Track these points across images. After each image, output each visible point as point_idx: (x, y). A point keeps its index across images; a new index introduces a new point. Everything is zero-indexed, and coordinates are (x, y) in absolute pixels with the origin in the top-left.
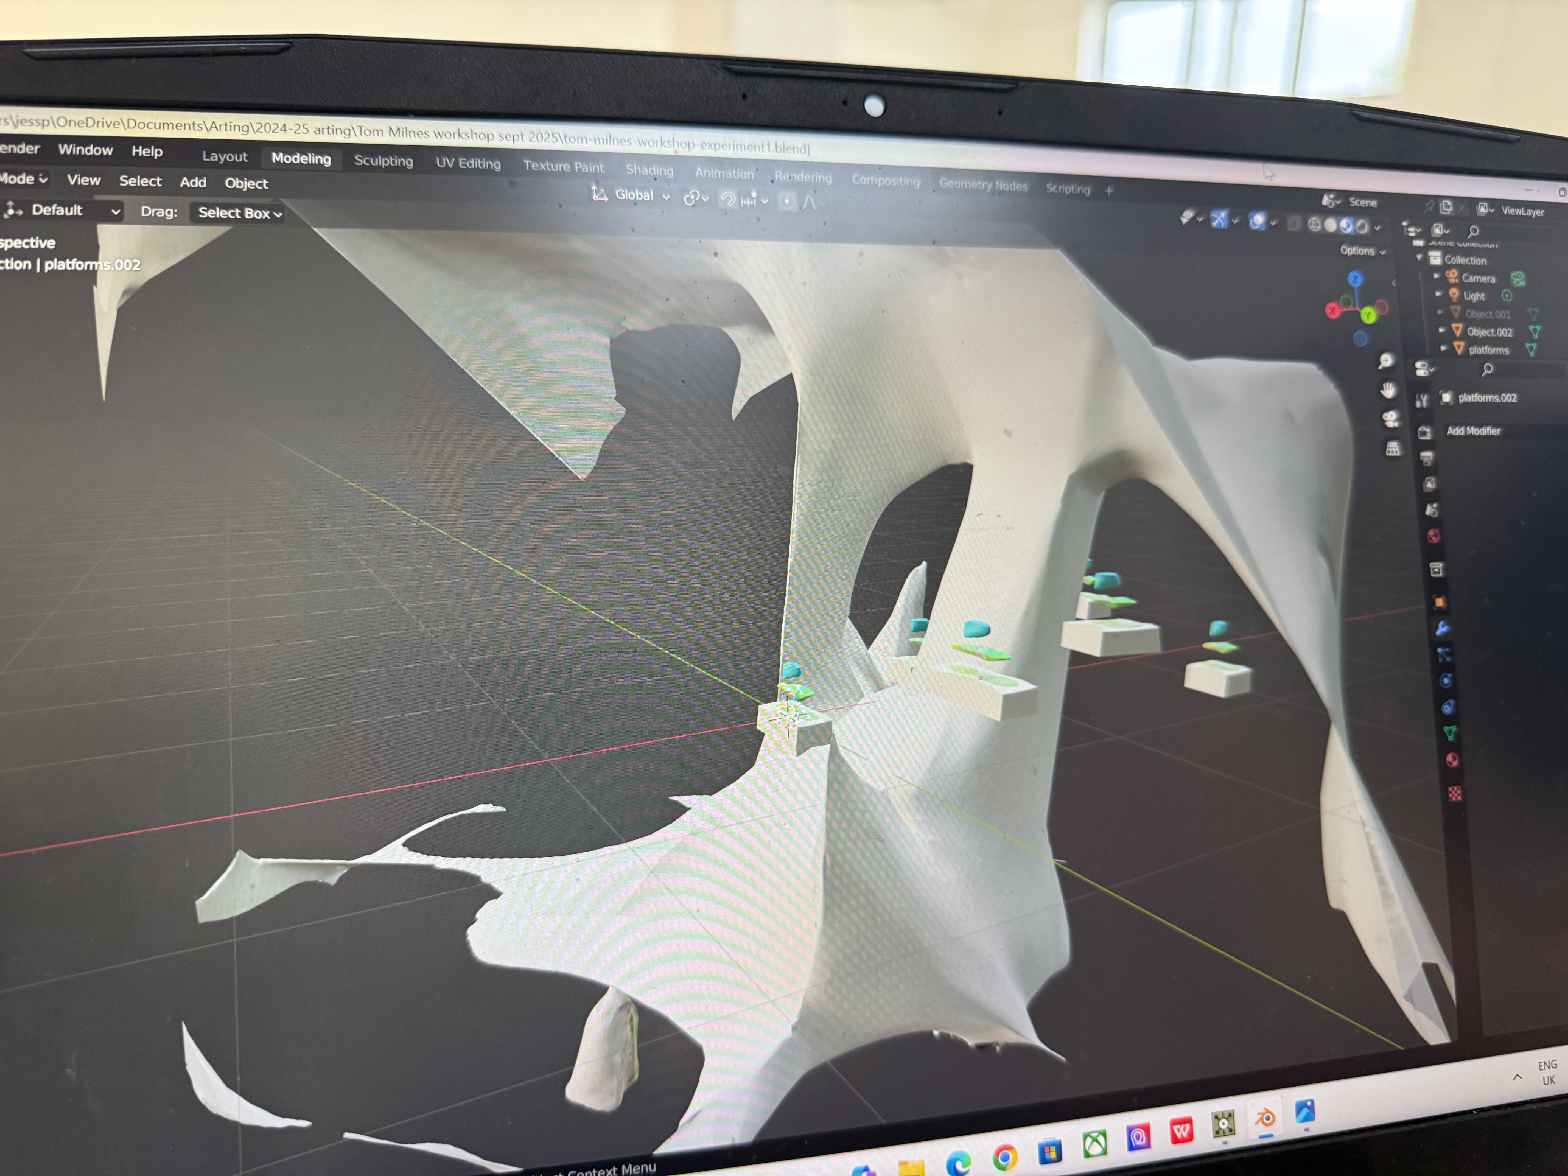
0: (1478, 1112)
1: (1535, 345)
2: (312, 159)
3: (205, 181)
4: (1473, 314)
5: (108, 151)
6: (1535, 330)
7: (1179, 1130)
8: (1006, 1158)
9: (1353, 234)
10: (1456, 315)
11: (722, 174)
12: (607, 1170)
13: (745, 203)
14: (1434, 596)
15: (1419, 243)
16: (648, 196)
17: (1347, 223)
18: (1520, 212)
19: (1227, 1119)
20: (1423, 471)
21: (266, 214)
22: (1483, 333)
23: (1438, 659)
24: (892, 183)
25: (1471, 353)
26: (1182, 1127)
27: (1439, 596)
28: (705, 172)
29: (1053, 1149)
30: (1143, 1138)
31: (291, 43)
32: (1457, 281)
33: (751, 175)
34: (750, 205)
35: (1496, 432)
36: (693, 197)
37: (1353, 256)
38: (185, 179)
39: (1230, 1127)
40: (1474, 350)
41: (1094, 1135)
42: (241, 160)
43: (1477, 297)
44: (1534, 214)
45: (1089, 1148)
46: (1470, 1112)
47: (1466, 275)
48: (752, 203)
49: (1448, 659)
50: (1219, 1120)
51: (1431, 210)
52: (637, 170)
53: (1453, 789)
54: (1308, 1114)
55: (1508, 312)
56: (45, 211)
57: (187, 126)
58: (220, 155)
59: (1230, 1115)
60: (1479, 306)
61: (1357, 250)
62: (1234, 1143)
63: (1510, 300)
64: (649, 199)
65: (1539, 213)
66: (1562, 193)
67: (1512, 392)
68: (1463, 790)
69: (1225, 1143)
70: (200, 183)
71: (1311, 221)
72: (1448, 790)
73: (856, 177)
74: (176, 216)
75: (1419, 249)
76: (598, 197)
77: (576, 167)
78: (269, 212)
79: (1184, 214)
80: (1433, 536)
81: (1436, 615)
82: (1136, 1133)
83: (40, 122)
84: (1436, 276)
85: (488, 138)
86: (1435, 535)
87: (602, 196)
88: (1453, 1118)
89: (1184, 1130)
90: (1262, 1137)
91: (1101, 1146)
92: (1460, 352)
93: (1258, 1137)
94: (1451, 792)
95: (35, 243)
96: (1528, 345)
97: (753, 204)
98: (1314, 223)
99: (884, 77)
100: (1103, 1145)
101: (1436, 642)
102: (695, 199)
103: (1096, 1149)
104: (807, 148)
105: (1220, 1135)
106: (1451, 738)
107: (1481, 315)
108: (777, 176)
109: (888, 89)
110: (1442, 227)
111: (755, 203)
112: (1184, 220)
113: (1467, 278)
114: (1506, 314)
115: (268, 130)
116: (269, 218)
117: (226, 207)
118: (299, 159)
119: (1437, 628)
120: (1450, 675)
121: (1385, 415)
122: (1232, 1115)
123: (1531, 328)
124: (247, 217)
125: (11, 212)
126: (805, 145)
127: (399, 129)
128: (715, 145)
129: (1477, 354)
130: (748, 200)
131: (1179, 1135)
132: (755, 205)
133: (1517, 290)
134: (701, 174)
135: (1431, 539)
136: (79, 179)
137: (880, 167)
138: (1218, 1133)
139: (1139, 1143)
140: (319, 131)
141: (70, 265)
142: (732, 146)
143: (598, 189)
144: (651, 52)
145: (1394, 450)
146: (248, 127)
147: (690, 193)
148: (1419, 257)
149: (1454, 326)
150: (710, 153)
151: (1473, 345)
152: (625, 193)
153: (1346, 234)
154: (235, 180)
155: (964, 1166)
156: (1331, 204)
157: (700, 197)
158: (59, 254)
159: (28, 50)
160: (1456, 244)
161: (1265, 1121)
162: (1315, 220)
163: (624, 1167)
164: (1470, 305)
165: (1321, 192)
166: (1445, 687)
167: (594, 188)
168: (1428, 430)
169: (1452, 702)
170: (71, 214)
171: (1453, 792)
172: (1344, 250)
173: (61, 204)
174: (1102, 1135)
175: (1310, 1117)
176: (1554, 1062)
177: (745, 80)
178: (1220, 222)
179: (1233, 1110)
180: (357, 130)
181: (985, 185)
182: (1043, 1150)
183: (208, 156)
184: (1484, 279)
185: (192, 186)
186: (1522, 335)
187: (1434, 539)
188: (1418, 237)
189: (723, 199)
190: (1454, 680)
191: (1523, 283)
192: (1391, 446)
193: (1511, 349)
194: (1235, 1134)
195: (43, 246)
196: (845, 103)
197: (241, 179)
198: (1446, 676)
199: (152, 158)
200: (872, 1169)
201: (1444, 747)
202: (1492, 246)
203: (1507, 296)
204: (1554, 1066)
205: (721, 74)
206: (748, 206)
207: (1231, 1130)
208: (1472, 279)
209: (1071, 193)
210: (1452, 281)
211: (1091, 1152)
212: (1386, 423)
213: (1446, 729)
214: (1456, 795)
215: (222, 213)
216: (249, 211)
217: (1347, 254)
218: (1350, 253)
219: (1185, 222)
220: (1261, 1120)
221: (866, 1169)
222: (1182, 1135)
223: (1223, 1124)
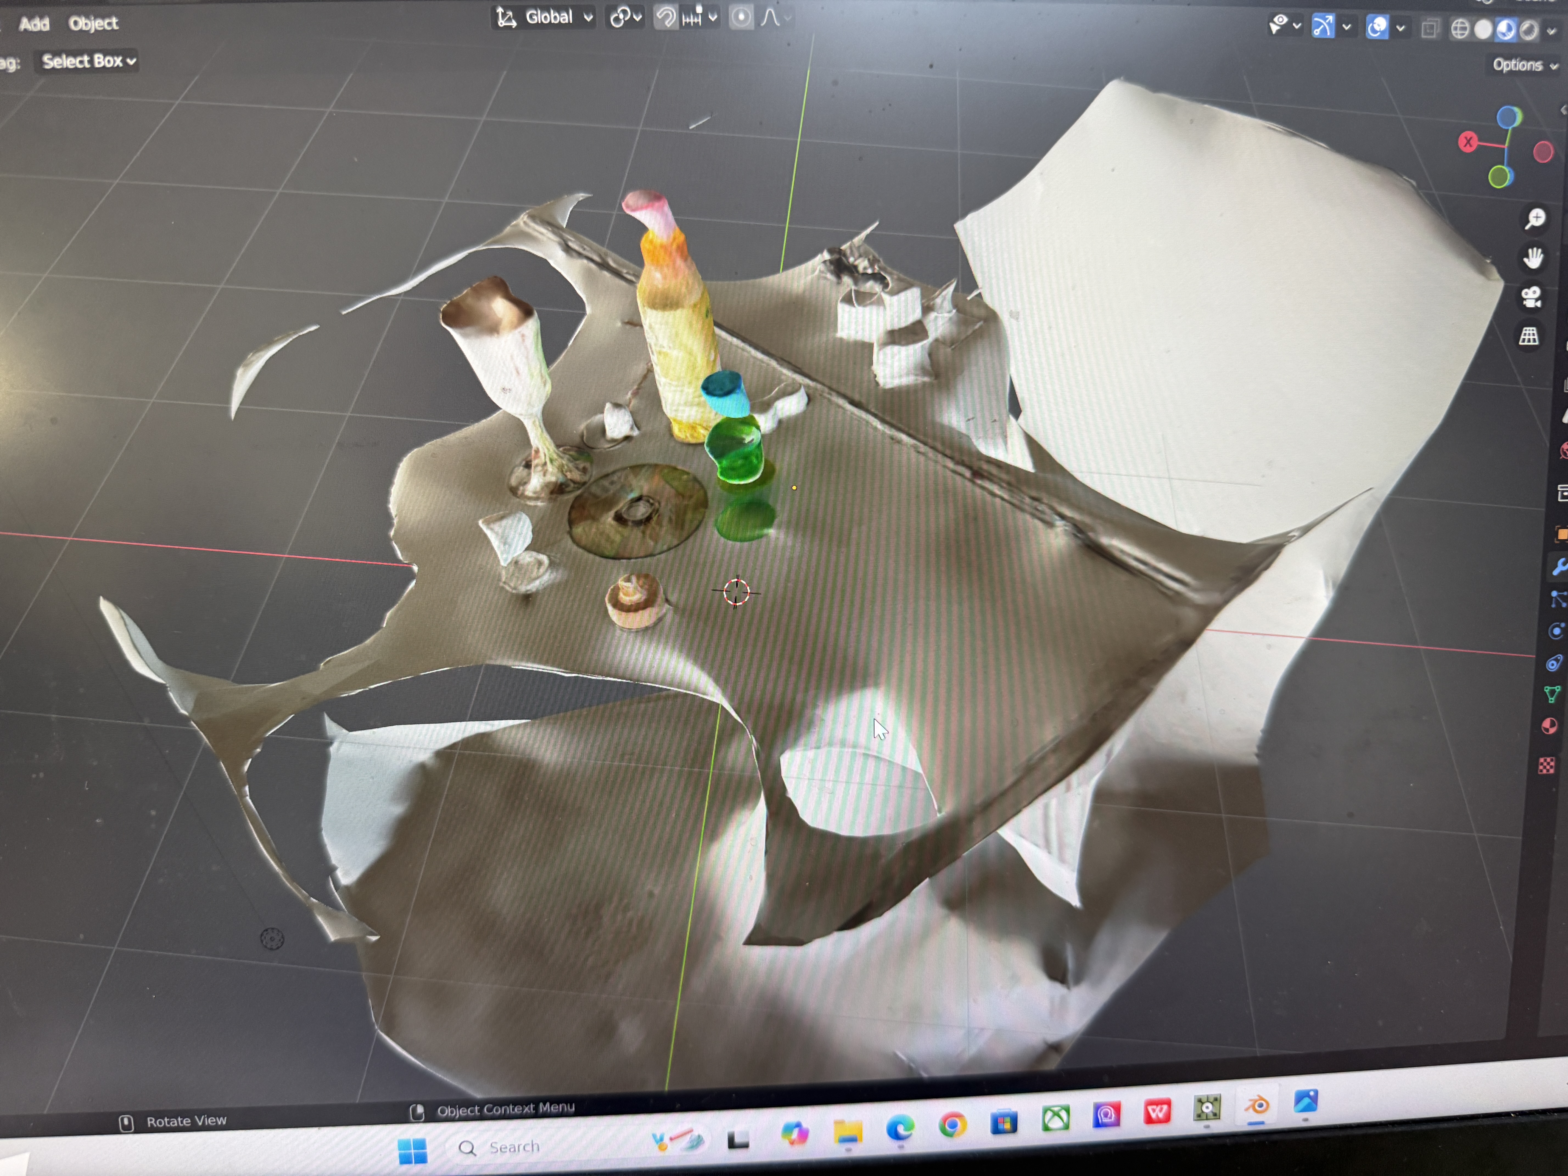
0: (1517, 1115)
3: (47, 22)
7: (1154, 1110)
8: (954, 1126)
9: (1515, 41)
13: (688, 20)
14: (1558, 527)
19: (1212, 1103)
21: (118, 61)
26: (1158, 1108)
29: (1008, 1120)
30: (1112, 1116)
34: (694, 23)
36: (621, 17)
37: (1511, 72)
38: (25, 20)
39: (1214, 1111)
41: (1056, 1109)
45: (1048, 1122)
46: (1507, 1114)
48: (696, 20)
50: (1203, 1103)
53: (1545, 761)
54: (1309, 1104)
59: (1216, 1100)
61: (1518, 63)
62: (1217, 1127)
68: (1557, 761)
69: (1207, 1127)
70: (42, 24)
71: (1457, 23)
72: (1538, 760)
74: (19, 68)
76: (505, 22)
78: (121, 59)
79: (1276, 19)
82: (1104, 1110)
87: (509, 20)
88: (1484, 1120)
89: (1161, 1110)
90: (1250, 1124)
91: (1063, 1121)
93: (1246, 1124)
94: (1541, 764)
97: (698, 22)
100: (1065, 1120)
101: (1548, 584)
102: (624, 18)
103: (1056, 1123)
105: (1202, 1118)
106: (1552, 700)
111: (700, 20)
112: (1274, 28)
116: (121, 65)
117: (74, 54)
119: (1556, 566)
122: (1219, 1099)
124: (97, 65)
130: (692, 17)
131: (1153, 1116)
132: (700, 24)
135: (1565, 454)
138: (1199, 1116)
139: (1106, 1120)
143: (505, 12)
147: (619, 11)
152: (537, 15)
153: (1505, 40)
154: (82, 21)
155: (907, 1129)
157: (632, 16)
161: (1257, 1108)
162: (1462, 23)
163: (541, 1105)
167: (500, 10)
171: (1545, 764)
172: (1499, 64)
174: (1066, 1111)
175: (1312, 1107)
178: (1324, 30)
179: (1220, 1094)
182: (996, 1120)
185: (34, 29)
189: (660, 17)
194: (1219, 1119)
197: (87, 17)
200: (805, 1125)
201: (1542, 709)
206: (692, 24)
207: (1215, 1115)
211: (1051, 1125)
212: (1525, 303)
213: (1547, 689)
214: (1548, 767)
215: (69, 62)
216: (99, 58)
217: (1502, 71)
218: (1506, 70)
219: (1274, 32)
220: (1253, 1106)
221: (798, 1125)
222: (1157, 1116)
223: (1207, 1107)
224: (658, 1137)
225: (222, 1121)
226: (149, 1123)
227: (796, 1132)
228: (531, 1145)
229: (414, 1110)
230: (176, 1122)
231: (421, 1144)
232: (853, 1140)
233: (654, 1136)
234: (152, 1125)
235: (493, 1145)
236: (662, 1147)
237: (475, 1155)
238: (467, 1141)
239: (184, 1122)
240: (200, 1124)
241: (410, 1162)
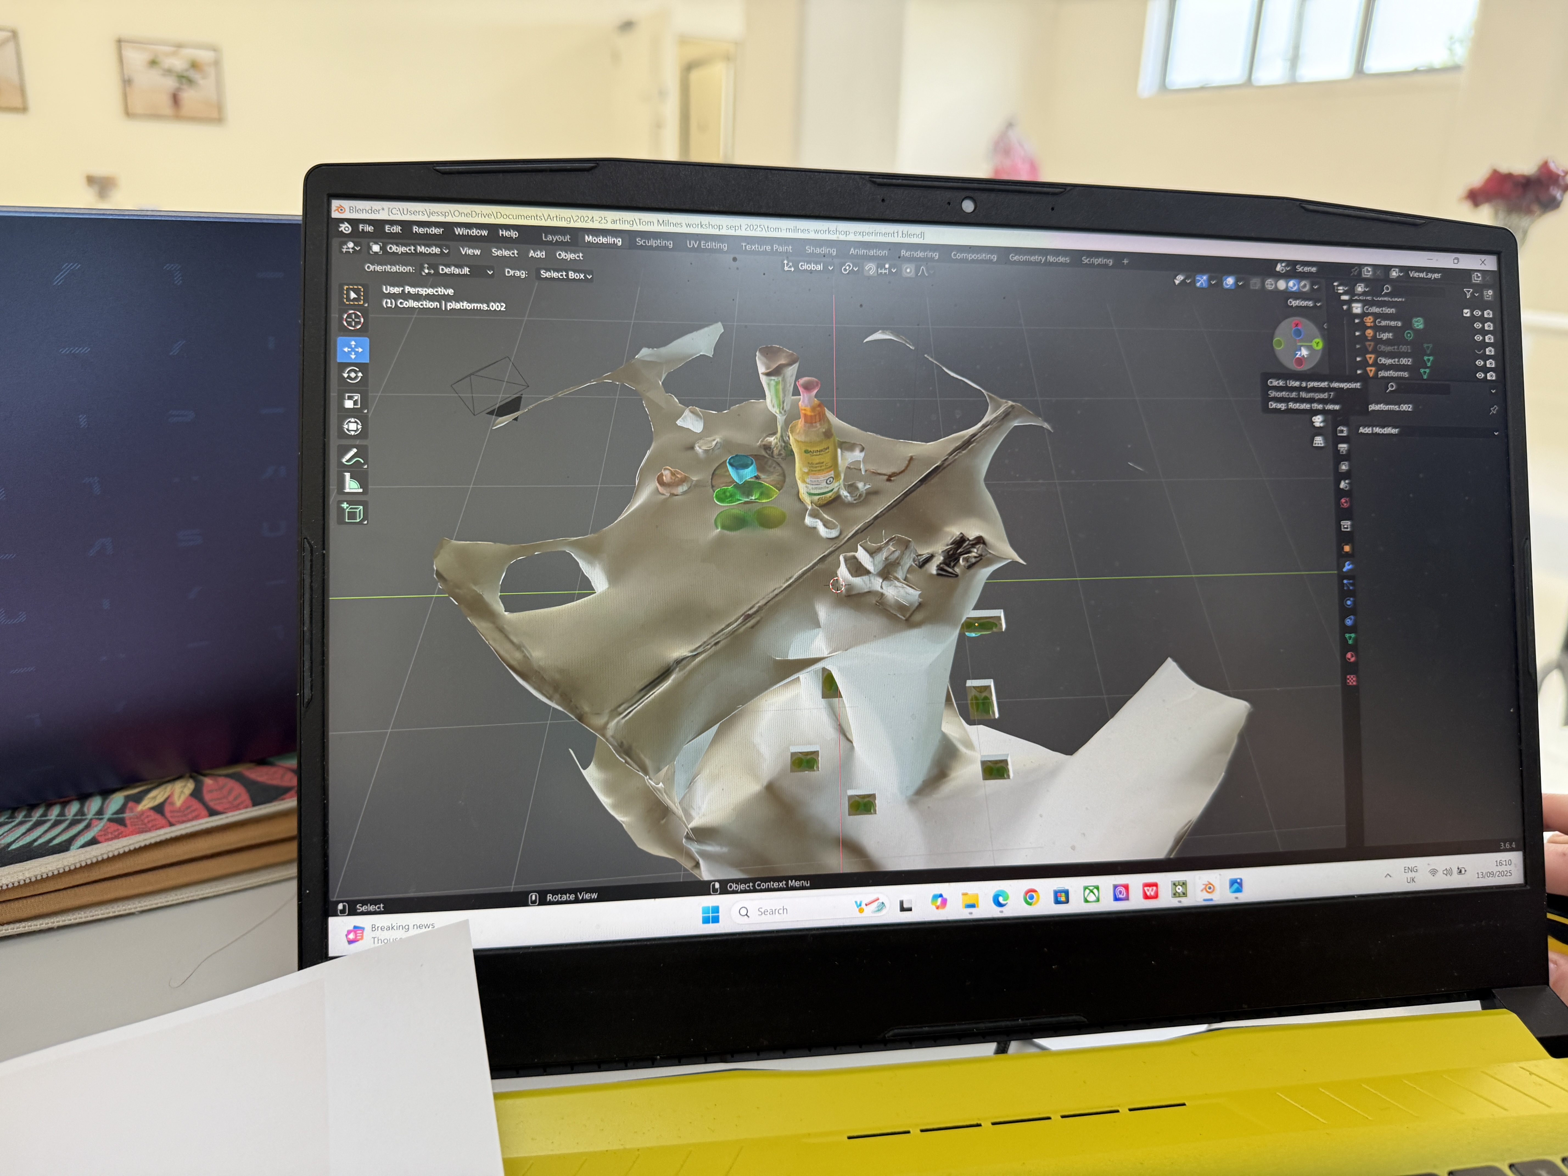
0: (1357, 896)
1: (1428, 371)
2: (610, 240)
3: (544, 253)
4: (1383, 348)
5: (485, 233)
6: (1429, 360)
7: (1148, 890)
8: (1032, 897)
9: (1297, 291)
10: (1370, 349)
11: (867, 252)
12: (780, 883)
13: (881, 271)
14: (1343, 544)
15: (1345, 298)
16: (819, 267)
17: (1294, 283)
18: (1422, 275)
19: (1181, 886)
20: (1339, 458)
22: (1389, 361)
23: (1344, 587)
24: (978, 258)
25: (1379, 376)
26: (1150, 889)
27: (1347, 545)
28: (856, 251)
29: (1063, 894)
30: (1123, 893)
31: (598, 164)
32: (1372, 324)
33: (885, 253)
35: (1395, 431)
36: (847, 268)
37: (1297, 306)
38: (532, 252)
39: (1183, 892)
40: (1382, 374)
41: (1091, 888)
42: (566, 240)
43: (1385, 336)
44: (1433, 277)
45: (1087, 896)
47: (1379, 320)
48: (885, 271)
49: (1351, 588)
50: (1176, 886)
51: (1356, 274)
52: (813, 250)
53: (1350, 677)
54: (1238, 888)
55: (1409, 347)
56: (447, 270)
57: (533, 217)
58: (553, 237)
59: (1184, 884)
60: (1388, 342)
61: (1300, 302)
62: (1186, 902)
63: (1411, 338)
64: (819, 269)
65: (1437, 276)
66: (1456, 261)
67: (1408, 403)
68: (1358, 677)
69: (1180, 902)
70: (541, 254)
71: (1268, 282)
72: (1346, 677)
73: (954, 254)
74: (527, 276)
75: (1345, 302)
76: (788, 268)
77: (775, 248)
78: (583, 275)
79: (1177, 278)
80: (1345, 502)
81: (1343, 557)
82: (1121, 889)
83: (444, 214)
84: (1357, 321)
85: (719, 228)
86: (1346, 502)
87: (790, 267)
89: (1152, 890)
90: (1205, 900)
92: (1371, 374)
93: (1202, 900)
94: (1348, 679)
95: (441, 291)
96: (1422, 371)
97: (886, 273)
98: (1270, 284)
99: (975, 185)
100: (1097, 894)
101: (1342, 576)
102: (849, 269)
103: (1092, 898)
104: (922, 235)
106: (1350, 642)
107: (1389, 349)
108: (902, 253)
109: (977, 195)
110: (1363, 286)
111: (887, 271)
112: (1177, 282)
113: (1380, 322)
114: (1408, 348)
115: (582, 220)
116: (583, 278)
117: (558, 271)
118: (602, 240)
119: (1344, 566)
120: (1352, 599)
121: (1314, 418)
123: (1426, 358)
124: (570, 278)
125: (427, 271)
126: (921, 233)
127: (663, 221)
128: (863, 232)
129: (1384, 377)
130: (883, 270)
131: (1148, 894)
133: (1417, 332)
134: (853, 252)
135: (1343, 505)
136: (467, 250)
137: (970, 247)
138: (1175, 895)
139: (1121, 896)
140: (614, 222)
141: (463, 306)
142: (874, 234)
143: (788, 263)
144: (823, 170)
145: (1319, 442)
146: (570, 218)
147: (846, 266)
148: (1345, 307)
149: (1368, 356)
150: (859, 238)
151: (1381, 370)
152: (804, 265)
153: (1292, 291)
154: (563, 253)
155: (1004, 900)
156: (1283, 270)
157: (853, 268)
158: (456, 298)
159: (437, 168)
160: (1373, 298)
161: (1208, 890)
162: (1270, 282)
163: (790, 881)
164: (1381, 341)
165: (1277, 262)
166: (1349, 607)
167: (786, 262)
168: (1345, 429)
169: (1352, 617)
170: (463, 273)
171: (1350, 679)
172: (1291, 302)
173: (457, 266)
174: (1096, 888)
175: (1239, 890)
176: (1415, 868)
177: (885, 190)
178: (1202, 283)
179: (1186, 881)
180: (638, 221)
181: (1040, 259)
182: (1057, 893)
183: (546, 237)
184: (1393, 323)
185: (537, 257)
186: (1419, 363)
187: (1345, 504)
188: (1345, 293)
189: (867, 269)
190: (1354, 602)
191: (1421, 327)
192: (1317, 439)
193: (1410, 373)
194: (1187, 896)
195: (446, 293)
196: (949, 203)
197: (566, 252)
198: (1349, 600)
199: (511, 238)
200: (945, 896)
201: (1345, 647)
202: (1400, 300)
203: (1409, 335)
204: (1415, 870)
205: (869, 185)
206: (883, 273)
207: (1184, 894)
208: (1384, 323)
209: (1099, 264)
210: (1369, 325)
211: (1089, 899)
212: (1314, 424)
213: (1347, 635)
214: (1352, 681)
215: (555, 275)
216: (571, 274)
217: (1292, 306)
218: (1294, 305)
219: (1177, 284)
220: (1205, 889)
221: (941, 896)
222: (1150, 894)
223: (1179, 889)
224: (859, 903)
225: (595, 896)
226: (548, 898)
227: (940, 900)
228: (782, 910)
229: (714, 885)
230: (565, 897)
231: (716, 909)
232: (973, 906)
233: (856, 902)
234: (550, 899)
235: (760, 910)
236: (861, 910)
237: (749, 917)
238: (744, 907)
239: (571, 897)
240: (581, 898)
241: (709, 923)
